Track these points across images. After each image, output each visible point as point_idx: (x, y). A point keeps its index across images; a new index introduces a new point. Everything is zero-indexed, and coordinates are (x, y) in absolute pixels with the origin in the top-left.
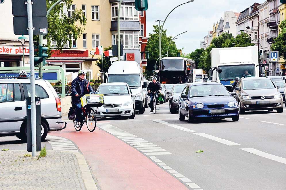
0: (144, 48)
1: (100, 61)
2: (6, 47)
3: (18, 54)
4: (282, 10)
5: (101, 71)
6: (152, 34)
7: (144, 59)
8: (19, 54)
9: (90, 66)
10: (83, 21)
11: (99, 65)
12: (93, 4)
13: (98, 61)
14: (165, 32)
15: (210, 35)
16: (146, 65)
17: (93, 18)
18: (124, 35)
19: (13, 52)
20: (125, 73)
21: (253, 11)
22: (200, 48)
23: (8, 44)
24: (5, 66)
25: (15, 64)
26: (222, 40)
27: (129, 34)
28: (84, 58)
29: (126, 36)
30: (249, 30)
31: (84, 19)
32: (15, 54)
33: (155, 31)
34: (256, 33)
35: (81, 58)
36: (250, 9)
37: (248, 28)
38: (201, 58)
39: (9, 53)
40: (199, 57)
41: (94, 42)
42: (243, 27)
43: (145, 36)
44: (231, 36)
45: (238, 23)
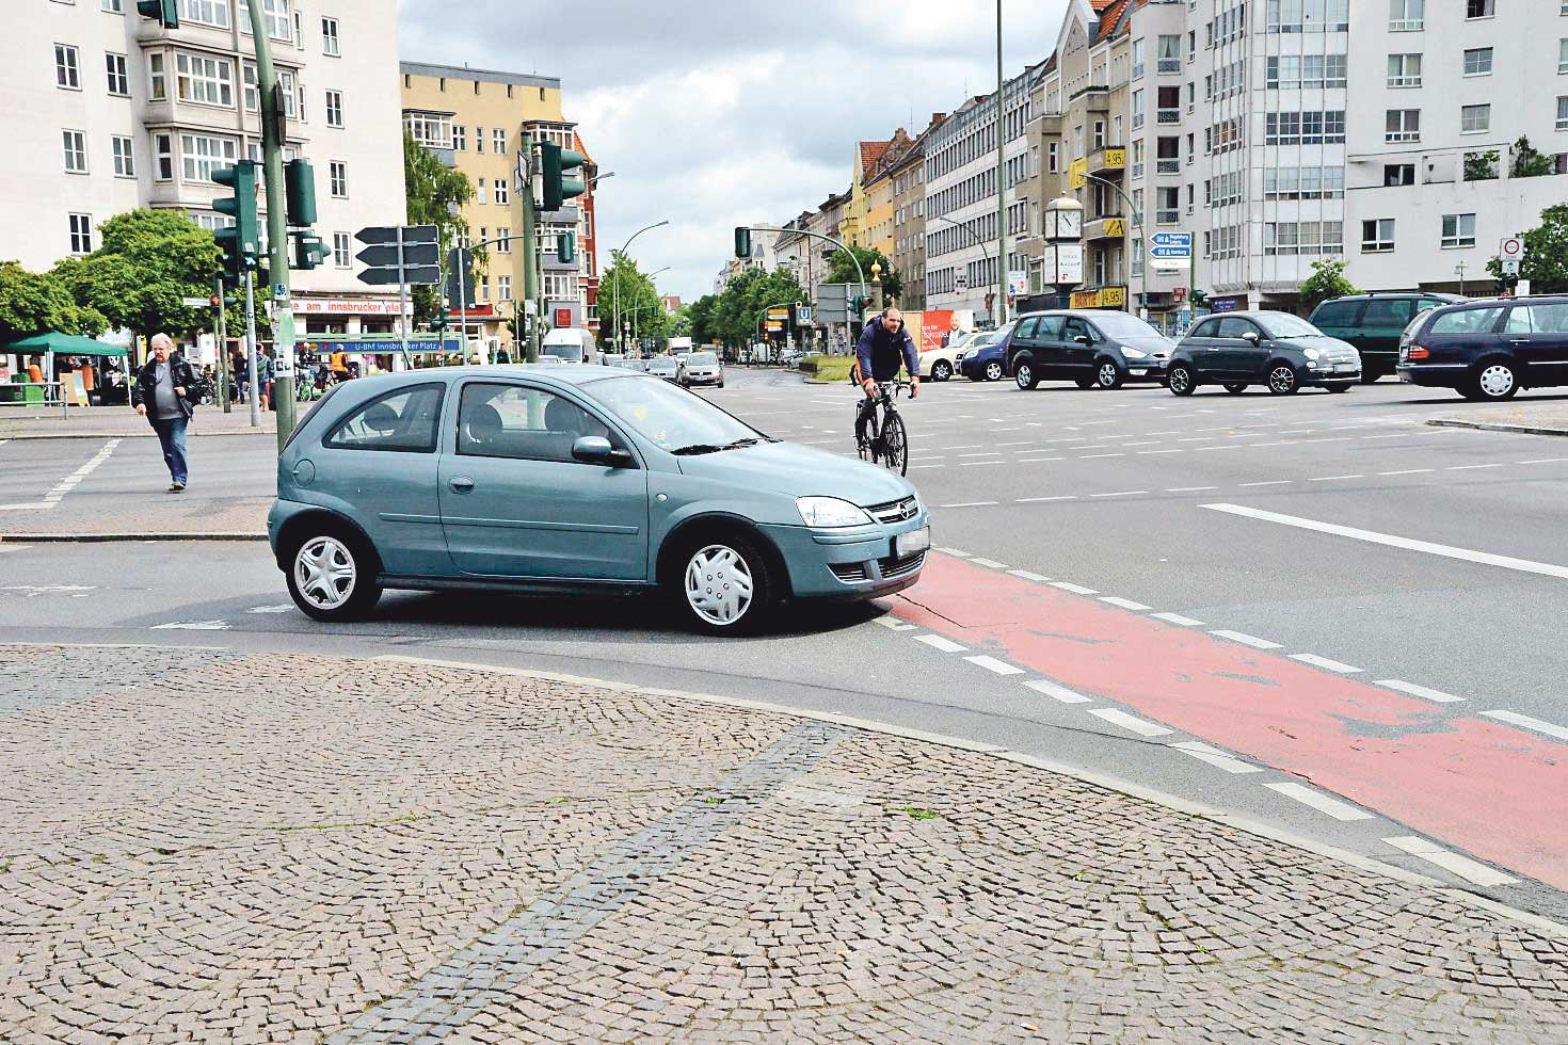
0: (592, 295)
1: (514, 322)
2: (372, 303)
3: (390, 313)
4: (843, 229)
5: (514, 338)
6: (610, 269)
7: (595, 317)
8: (392, 312)
9: (495, 331)
10: (484, 259)
11: (511, 329)
12: (500, 226)
13: (509, 322)
14: (634, 265)
15: (730, 267)
16: (599, 328)
17: (500, 249)
18: (553, 277)
19: (383, 311)
20: (563, 344)
21: (802, 227)
22: (710, 294)
23: (375, 298)
24: (369, 331)
25: (385, 328)
26: (746, 280)
27: (560, 277)
28: (486, 317)
29: (557, 280)
30: (794, 262)
31: (485, 256)
32: (385, 313)
33: (616, 263)
34: (805, 268)
35: (480, 317)
36: (796, 223)
37: (793, 258)
38: (712, 314)
39: (377, 313)
40: (707, 311)
41: (501, 289)
42: (785, 256)
43: (595, 274)
44: (763, 271)
45: (777, 249)
